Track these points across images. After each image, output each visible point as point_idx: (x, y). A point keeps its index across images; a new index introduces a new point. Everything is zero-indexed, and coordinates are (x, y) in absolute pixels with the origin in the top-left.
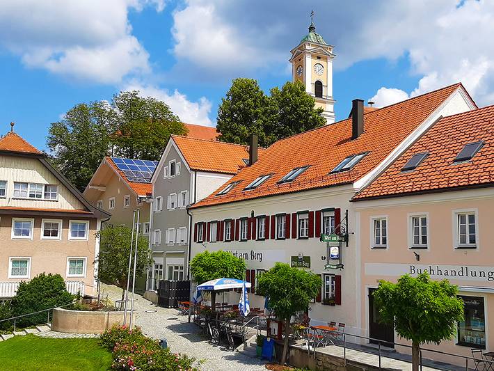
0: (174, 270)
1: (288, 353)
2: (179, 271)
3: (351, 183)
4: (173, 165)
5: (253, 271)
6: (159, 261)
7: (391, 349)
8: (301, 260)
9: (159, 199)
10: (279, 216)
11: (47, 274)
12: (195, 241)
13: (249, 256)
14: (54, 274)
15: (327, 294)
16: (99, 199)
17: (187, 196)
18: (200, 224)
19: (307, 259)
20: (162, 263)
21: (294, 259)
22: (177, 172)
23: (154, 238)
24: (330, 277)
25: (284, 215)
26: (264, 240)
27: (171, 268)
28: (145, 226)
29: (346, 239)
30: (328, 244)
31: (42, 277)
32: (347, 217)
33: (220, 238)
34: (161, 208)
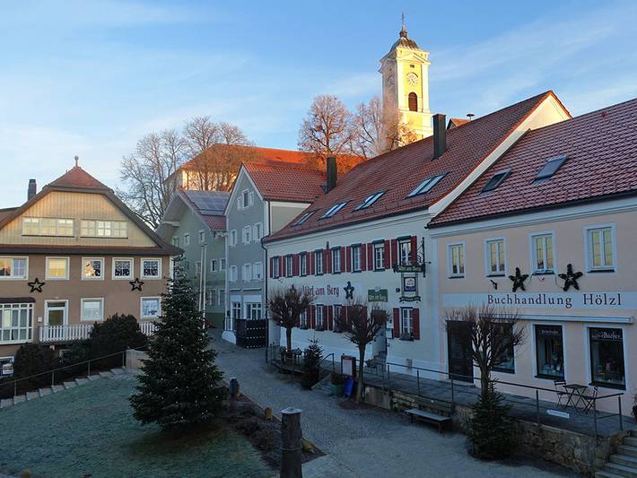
0: (252, 308)
1: (363, 390)
2: (257, 309)
3: (426, 208)
4: (246, 195)
5: (331, 307)
6: (236, 298)
7: (470, 384)
8: (378, 294)
9: (234, 232)
10: (355, 247)
11: (119, 315)
12: (271, 276)
13: (326, 291)
14: (126, 315)
15: (406, 329)
16: (173, 234)
17: (261, 228)
18: (275, 258)
19: (384, 293)
20: (239, 301)
21: (371, 292)
22: (251, 202)
23: (231, 276)
24: (408, 310)
25: (360, 245)
26: (339, 273)
27: (249, 307)
28: (221, 262)
29: (423, 268)
30: (402, 276)
31: (115, 317)
32: (423, 245)
33: (296, 273)
34: (236, 243)
